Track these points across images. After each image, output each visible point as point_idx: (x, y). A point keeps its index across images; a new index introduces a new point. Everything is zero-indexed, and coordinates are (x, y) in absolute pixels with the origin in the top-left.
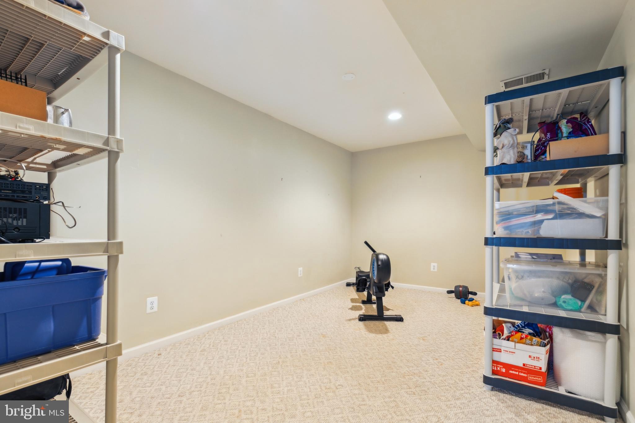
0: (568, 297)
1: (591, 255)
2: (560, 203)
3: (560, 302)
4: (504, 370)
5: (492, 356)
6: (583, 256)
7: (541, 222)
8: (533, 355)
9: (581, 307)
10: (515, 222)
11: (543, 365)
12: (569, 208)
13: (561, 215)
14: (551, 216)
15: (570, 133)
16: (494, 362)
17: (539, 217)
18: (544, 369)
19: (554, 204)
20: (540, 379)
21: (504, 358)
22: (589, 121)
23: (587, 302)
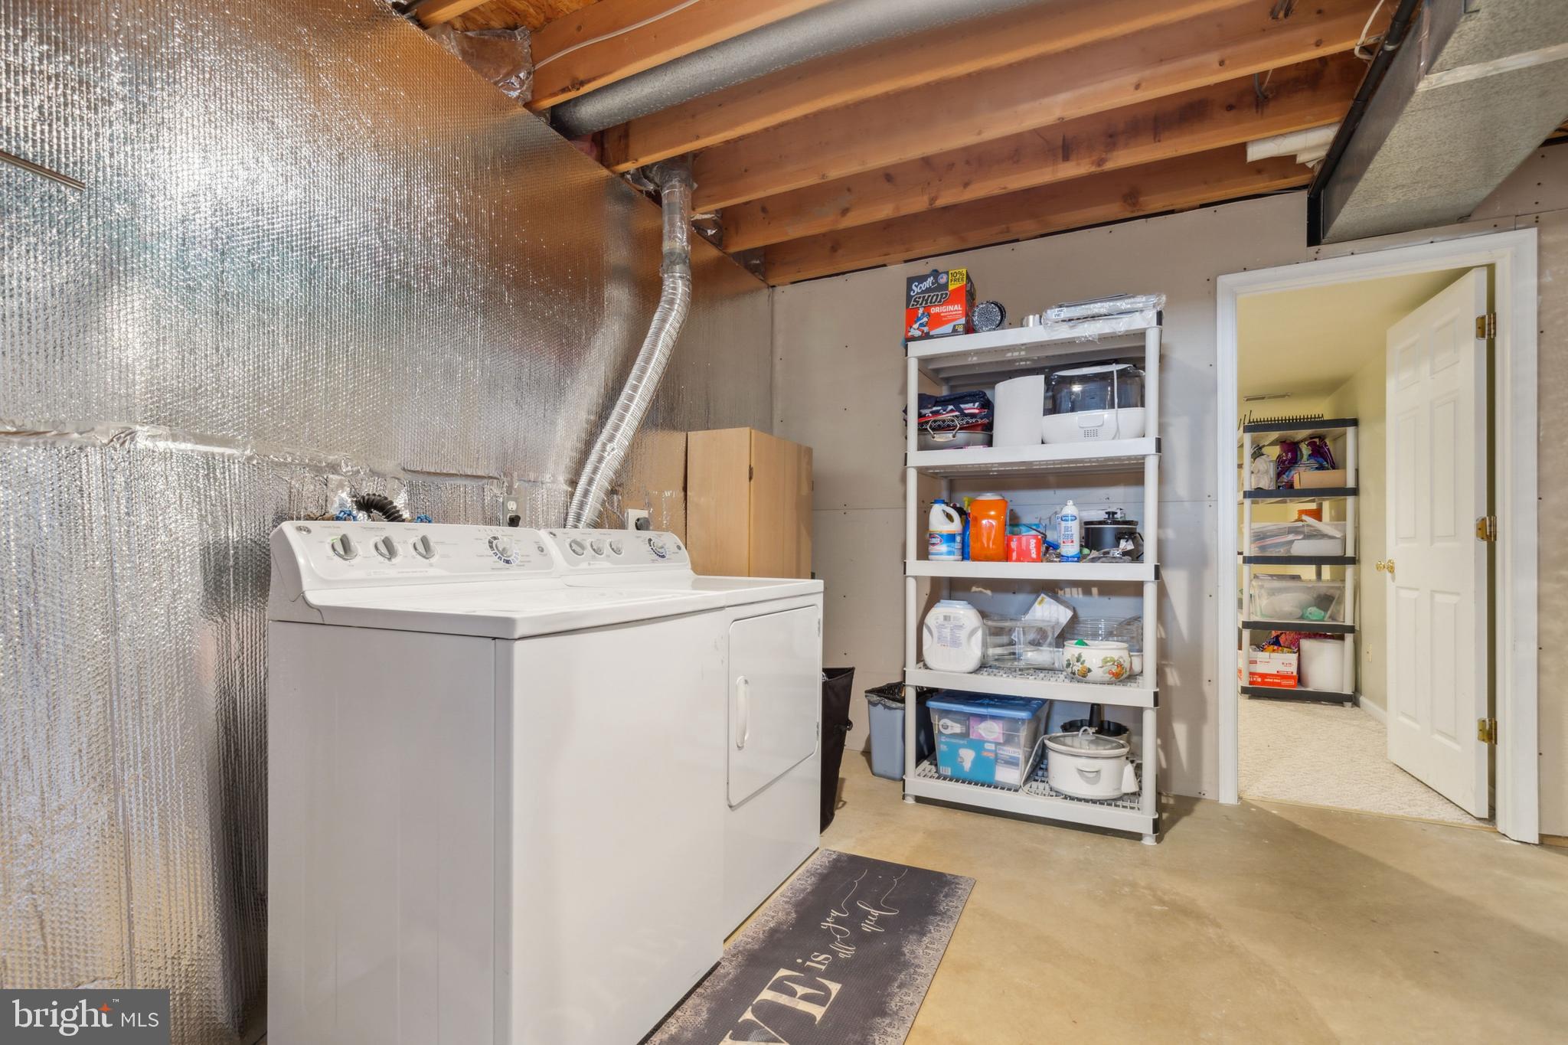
0: (1313, 609)
1: (1326, 570)
2: (1308, 525)
3: (1307, 614)
4: (1259, 680)
5: (1248, 667)
6: (1319, 574)
7: (1292, 542)
8: (1286, 662)
9: (1324, 617)
10: (1269, 541)
11: (1293, 669)
12: (1315, 530)
13: (1309, 536)
14: (1300, 537)
15: (1310, 455)
16: (1252, 674)
17: (1291, 537)
18: (1295, 674)
19: (1303, 526)
20: (1292, 682)
21: (1261, 669)
22: (1326, 446)
23: (1329, 612)
